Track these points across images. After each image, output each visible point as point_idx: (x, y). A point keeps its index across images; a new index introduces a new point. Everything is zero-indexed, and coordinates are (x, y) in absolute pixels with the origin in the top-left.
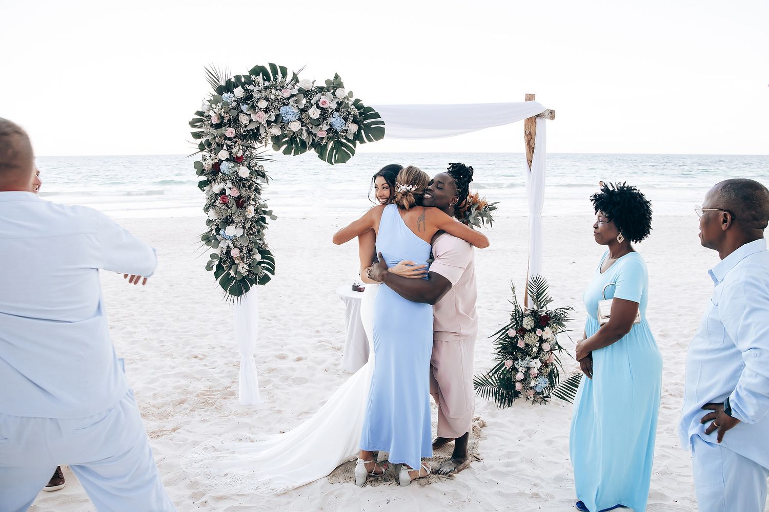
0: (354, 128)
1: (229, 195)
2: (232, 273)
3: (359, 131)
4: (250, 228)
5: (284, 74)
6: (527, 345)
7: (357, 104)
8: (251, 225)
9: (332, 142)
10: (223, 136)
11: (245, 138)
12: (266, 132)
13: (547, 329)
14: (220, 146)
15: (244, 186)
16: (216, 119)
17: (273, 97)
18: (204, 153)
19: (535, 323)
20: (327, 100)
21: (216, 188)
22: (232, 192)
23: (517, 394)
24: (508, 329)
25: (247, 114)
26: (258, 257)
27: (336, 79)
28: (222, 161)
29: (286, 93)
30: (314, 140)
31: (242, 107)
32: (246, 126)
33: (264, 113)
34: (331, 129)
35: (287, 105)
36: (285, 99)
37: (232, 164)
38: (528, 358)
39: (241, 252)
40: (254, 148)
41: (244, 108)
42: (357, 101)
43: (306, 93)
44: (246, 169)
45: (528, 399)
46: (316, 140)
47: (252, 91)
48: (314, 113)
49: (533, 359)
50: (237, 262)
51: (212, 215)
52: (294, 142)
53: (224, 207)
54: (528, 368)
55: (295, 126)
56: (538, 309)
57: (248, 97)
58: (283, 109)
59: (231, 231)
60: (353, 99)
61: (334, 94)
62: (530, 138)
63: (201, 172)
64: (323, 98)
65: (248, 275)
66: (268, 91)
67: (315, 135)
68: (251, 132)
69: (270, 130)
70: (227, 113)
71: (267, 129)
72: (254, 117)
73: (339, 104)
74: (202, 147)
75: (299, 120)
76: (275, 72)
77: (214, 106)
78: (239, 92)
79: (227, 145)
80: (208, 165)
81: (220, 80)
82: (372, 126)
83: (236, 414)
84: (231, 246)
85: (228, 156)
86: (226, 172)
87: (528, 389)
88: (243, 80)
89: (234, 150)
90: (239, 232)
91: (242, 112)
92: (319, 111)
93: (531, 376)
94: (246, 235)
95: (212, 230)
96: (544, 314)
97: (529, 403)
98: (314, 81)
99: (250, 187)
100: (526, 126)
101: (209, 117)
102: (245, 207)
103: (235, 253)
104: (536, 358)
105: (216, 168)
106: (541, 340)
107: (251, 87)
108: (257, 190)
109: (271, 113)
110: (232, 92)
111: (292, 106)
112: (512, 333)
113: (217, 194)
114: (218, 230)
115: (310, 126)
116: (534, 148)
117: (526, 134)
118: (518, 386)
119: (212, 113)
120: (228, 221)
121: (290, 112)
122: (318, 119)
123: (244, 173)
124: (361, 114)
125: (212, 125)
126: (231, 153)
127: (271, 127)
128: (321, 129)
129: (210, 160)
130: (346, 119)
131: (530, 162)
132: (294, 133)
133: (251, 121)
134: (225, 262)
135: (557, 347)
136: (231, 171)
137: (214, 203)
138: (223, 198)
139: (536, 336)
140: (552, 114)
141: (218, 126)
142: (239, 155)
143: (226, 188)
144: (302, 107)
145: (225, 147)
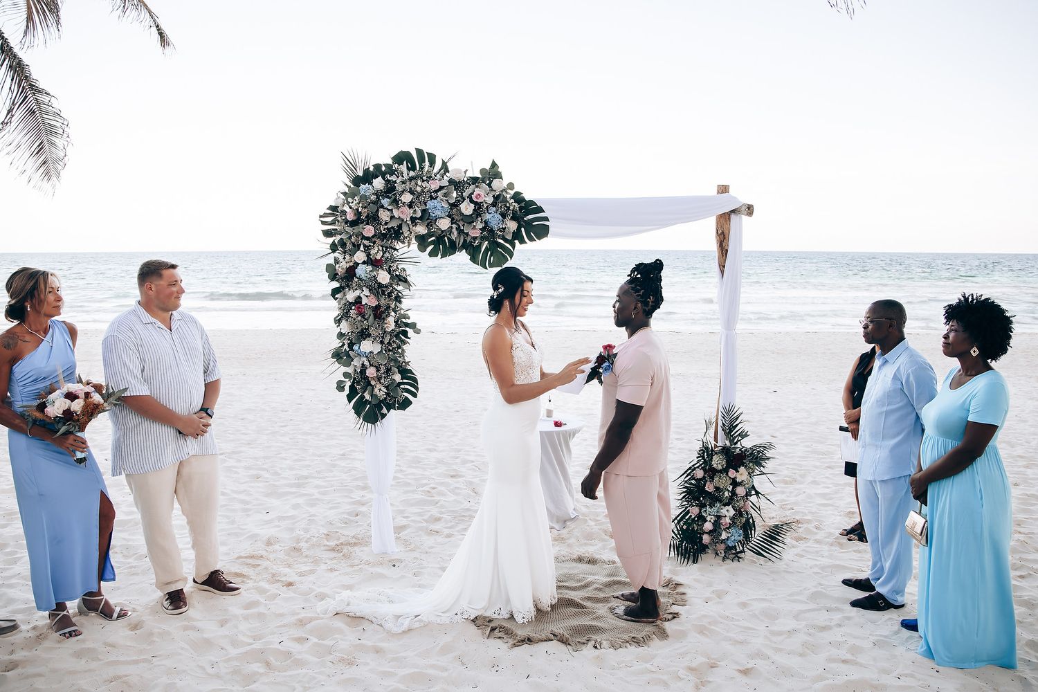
0: (512, 226)
1: (366, 304)
2: (367, 396)
3: (519, 229)
4: (389, 343)
5: (432, 162)
6: (717, 489)
7: (518, 197)
8: (390, 340)
9: (487, 242)
10: (360, 235)
11: (386, 237)
12: (409, 230)
13: (742, 469)
14: (356, 247)
15: (383, 293)
16: (352, 214)
17: (419, 189)
18: (336, 254)
19: (727, 462)
20: (482, 193)
21: (351, 296)
22: (369, 300)
23: (703, 549)
24: (695, 469)
25: (389, 210)
26: (398, 378)
27: (493, 168)
28: (358, 264)
29: (434, 185)
30: (465, 240)
31: (382, 201)
32: (386, 224)
33: (408, 209)
34: (486, 227)
35: (436, 199)
36: (433, 192)
37: (370, 268)
38: (718, 505)
39: (378, 371)
40: (395, 249)
41: (385, 202)
42: (518, 194)
43: (457, 184)
44: (386, 273)
45: (718, 554)
46: (468, 239)
47: (395, 182)
48: (467, 208)
49: (725, 505)
50: (373, 383)
51: (345, 327)
52: (441, 242)
53: (359, 318)
54: (719, 517)
55: (444, 224)
56: (731, 445)
57: (390, 189)
58: (430, 204)
59: (367, 346)
60: (512, 192)
61: (489, 185)
62: (723, 239)
63: (333, 277)
64: (477, 191)
65: (385, 398)
66: (413, 183)
67: (467, 234)
68: (392, 230)
69: (414, 228)
70: (365, 207)
71: (411, 227)
72: (396, 213)
73: (496, 198)
74: (334, 248)
75: (449, 216)
76: (422, 160)
77: (350, 200)
78: (379, 183)
79: (365, 246)
80: (341, 268)
81: (358, 170)
82: (534, 224)
83: (367, 563)
84: (367, 363)
85: (366, 259)
86: (363, 276)
87: (717, 542)
88: (383, 169)
89: (373, 252)
90: (376, 348)
91: (382, 207)
92: (472, 206)
93: (722, 527)
94: (384, 352)
95: (344, 345)
96: (738, 451)
97: (719, 560)
98: (467, 170)
99: (389, 295)
100: (717, 223)
101: (344, 213)
102: (384, 318)
103: (371, 372)
104: (728, 504)
105: (351, 272)
106: (735, 483)
107: (393, 178)
108: (398, 299)
109: (417, 208)
110: (371, 184)
111: (441, 200)
112: (699, 474)
113: (351, 303)
114: (351, 345)
115: (461, 224)
116: (727, 251)
117: (717, 233)
118: (706, 539)
119: (346, 208)
120: (364, 335)
121: (438, 207)
122: (472, 215)
123: (383, 278)
124: (521, 208)
125: (347, 222)
126: (368, 255)
127: (416, 225)
128: (474, 226)
129: (344, 263)
130: (503, 215)
131: (722, 267)
132: (443, 231)
133: (392, 217)
134: (358, 383)
135: (753, 492)
136: (369, 276)
137: (347, 313)
138: (359, 308)
139: (728, 478)
140: (750, 210)
141: (353, 224)
142: (378, 257)
143: (362, 295)
144: (452, 201)
145: (362, 248)
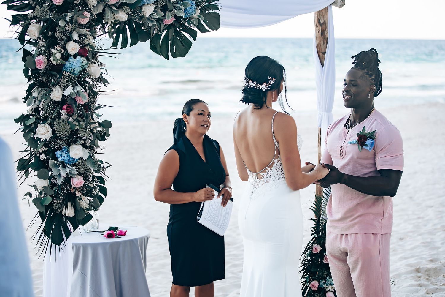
9: (166, 30)
10: (75, 23)
28: (69, 56)
37: (86, 60)
53: (69, 119)
69: (119, 15)
71: (116, 13)
84: (74, 172)
85: (78, 50)
86: (75, 70)
90: (85, 153)
103: (77, 182)
113: (56, 102)
116: (328, 39)
120: (73, 138)
123: (94, 72)
126: (82, 45)
127: (122, 11)
136: (81, 70)
137: (57, 114)
138: (69, 107)
140: (343, 2)
141: (62, 9)
145: (75, 36)
